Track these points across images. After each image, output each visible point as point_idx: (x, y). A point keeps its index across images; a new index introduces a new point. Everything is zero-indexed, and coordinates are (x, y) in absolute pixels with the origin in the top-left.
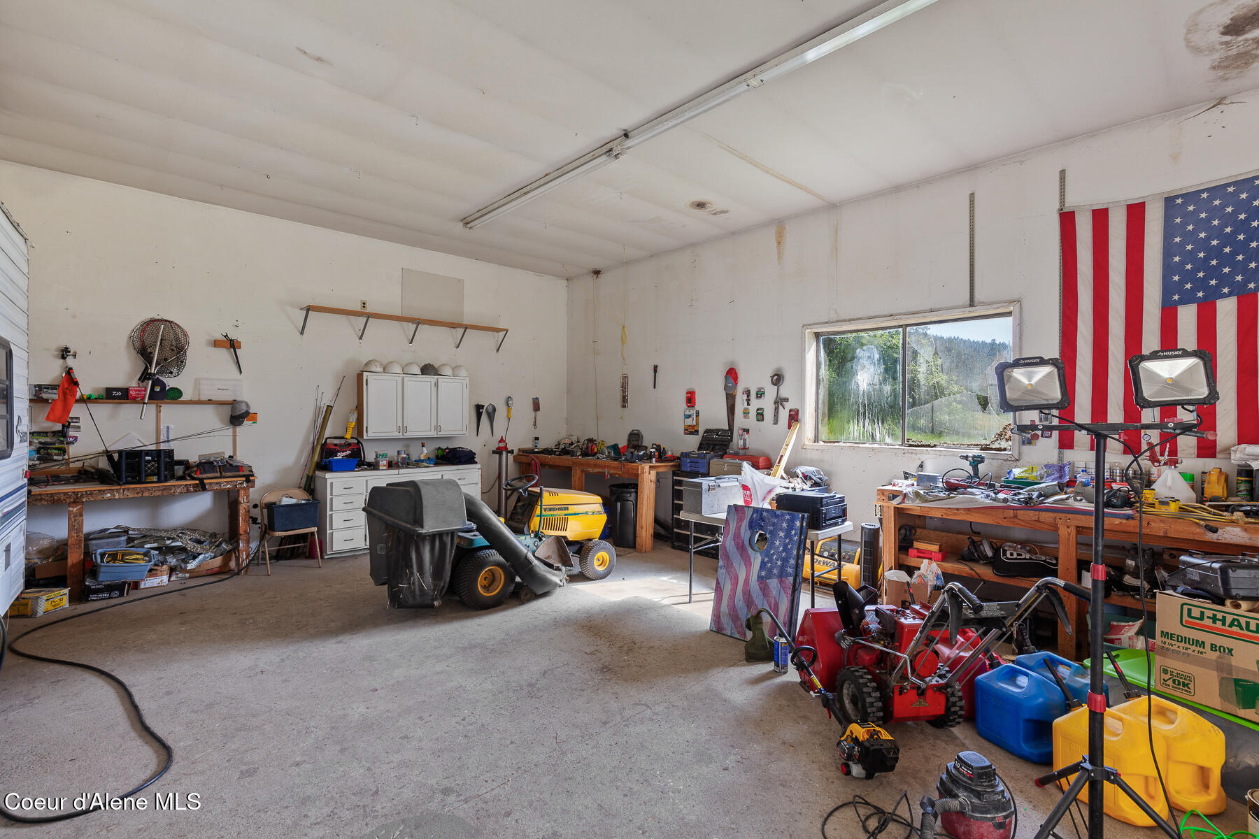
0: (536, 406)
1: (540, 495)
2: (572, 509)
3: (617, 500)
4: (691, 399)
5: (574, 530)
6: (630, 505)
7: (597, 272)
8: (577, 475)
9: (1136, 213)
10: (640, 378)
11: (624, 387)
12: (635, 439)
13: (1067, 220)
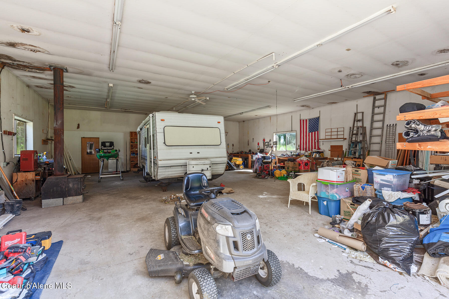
0: (233, 145)
1: (233, 158)
2: (237, 160)
3: (245, 160)
4: (258, 144)
5: (237, 163)
6: (248, 161)
7: (244, 121)
8: (240, 156)
9: (306, 120)
10: (251, 140)
11: (248, 142)
12: (250, 151)
13: (300, 120)
